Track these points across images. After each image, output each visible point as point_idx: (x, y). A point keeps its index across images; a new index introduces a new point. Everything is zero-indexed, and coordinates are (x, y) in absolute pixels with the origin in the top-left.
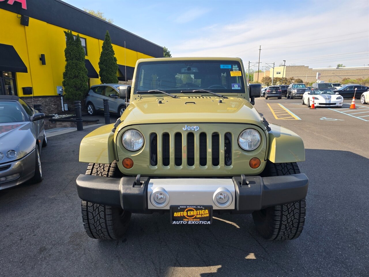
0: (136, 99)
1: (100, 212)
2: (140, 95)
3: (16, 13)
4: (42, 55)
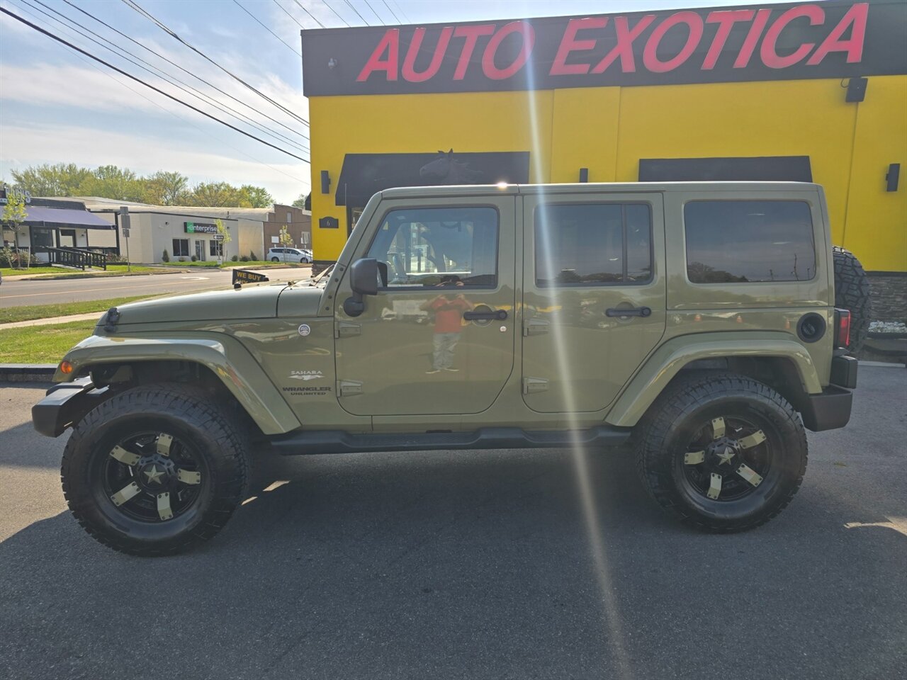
3: (840, 77)
4: (892, 166)
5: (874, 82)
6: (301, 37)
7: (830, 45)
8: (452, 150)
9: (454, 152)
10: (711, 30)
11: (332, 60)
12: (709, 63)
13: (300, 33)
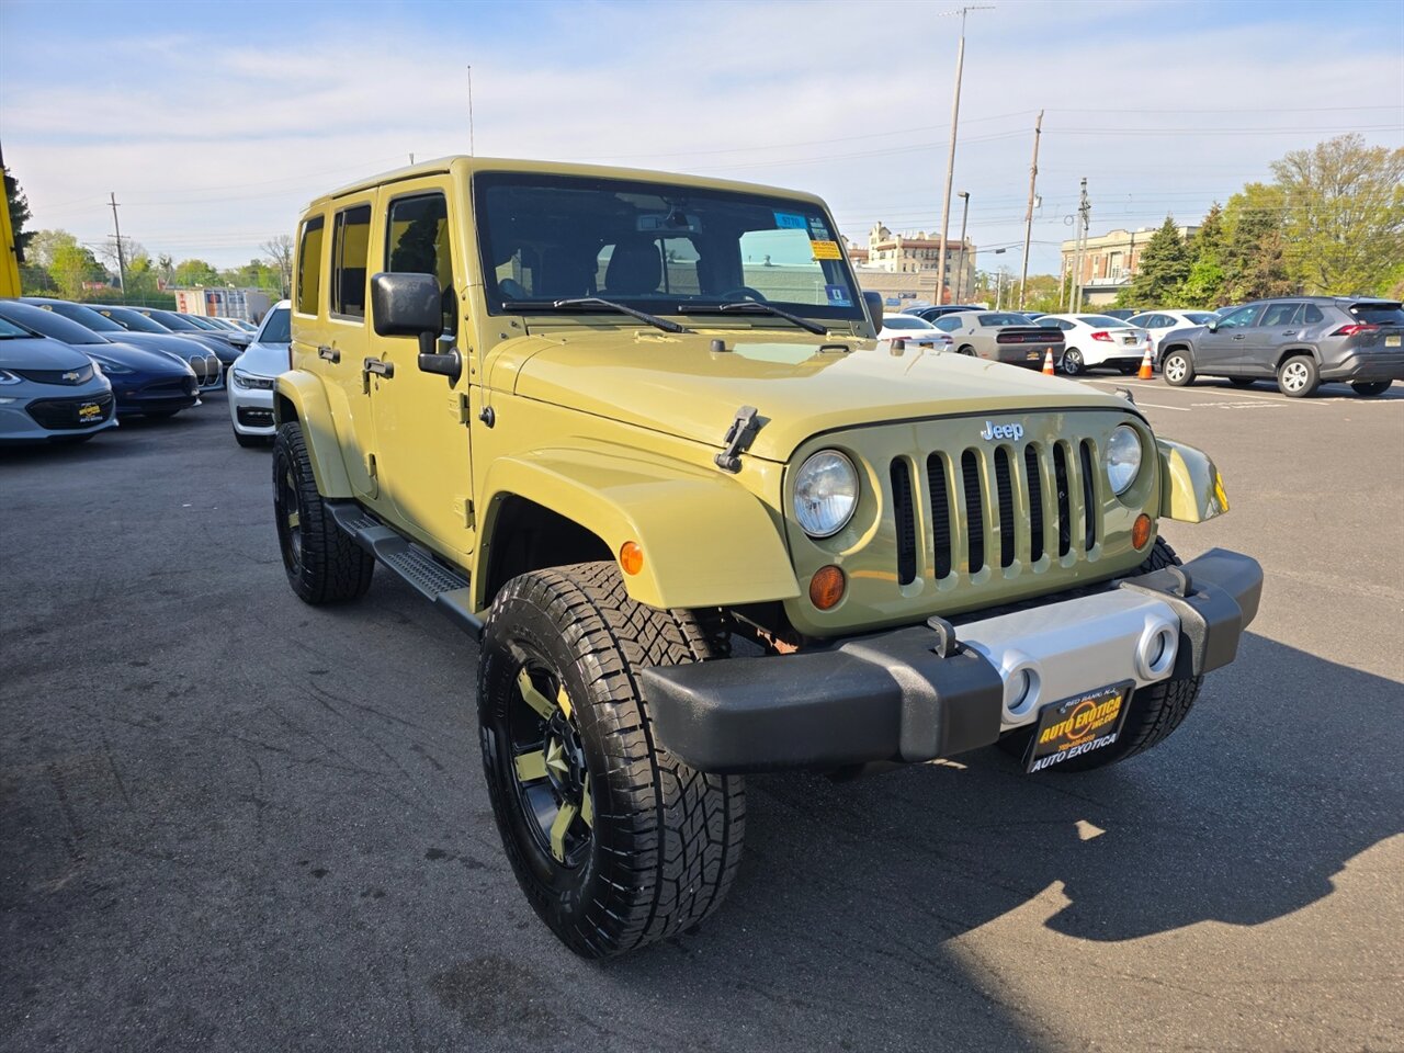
0: (504, 337)
1: (711, 815)
2: (518, 319)
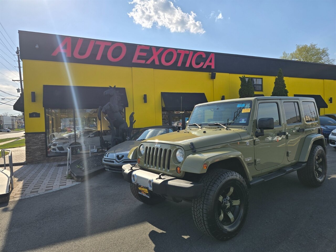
3: (209, 72)
4: (223, 96)
5: (218, 74)
6: (18, 34)
7: (207, 63)
8: (115, 86)
9: (116, 87)
10: (179, 55)
11: (37, 45)
12: (179, 64)
13: (18, 32)
